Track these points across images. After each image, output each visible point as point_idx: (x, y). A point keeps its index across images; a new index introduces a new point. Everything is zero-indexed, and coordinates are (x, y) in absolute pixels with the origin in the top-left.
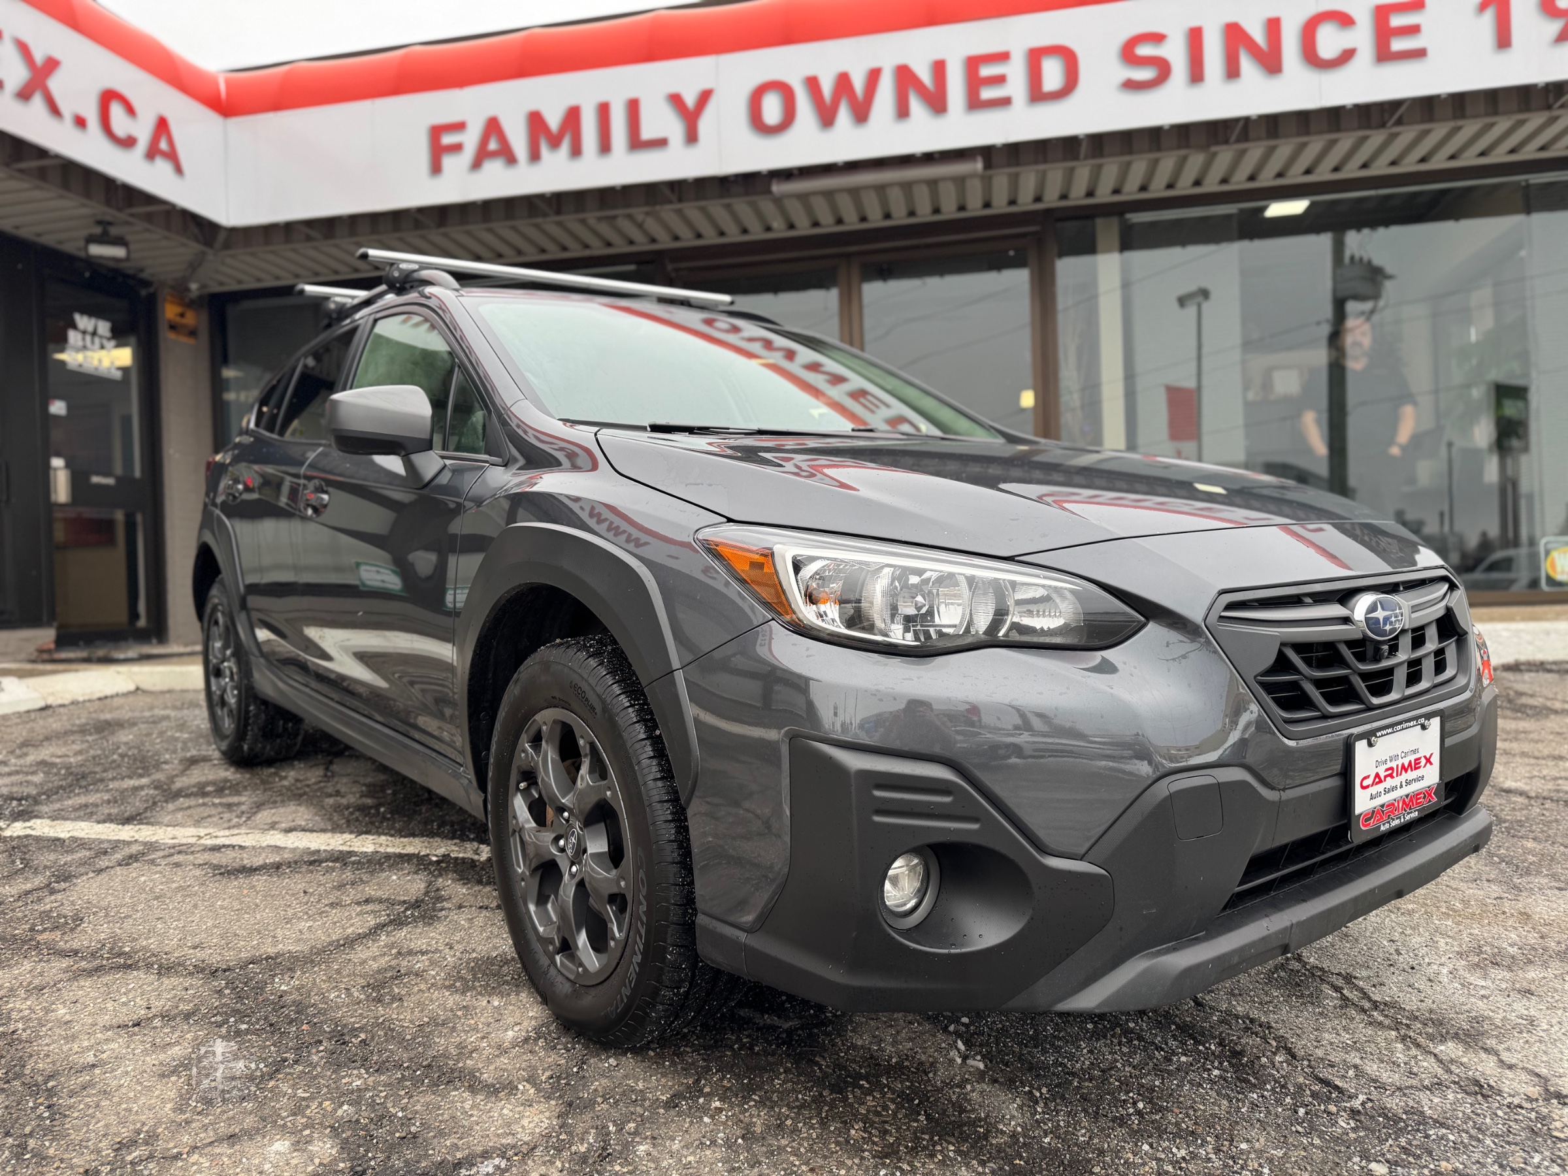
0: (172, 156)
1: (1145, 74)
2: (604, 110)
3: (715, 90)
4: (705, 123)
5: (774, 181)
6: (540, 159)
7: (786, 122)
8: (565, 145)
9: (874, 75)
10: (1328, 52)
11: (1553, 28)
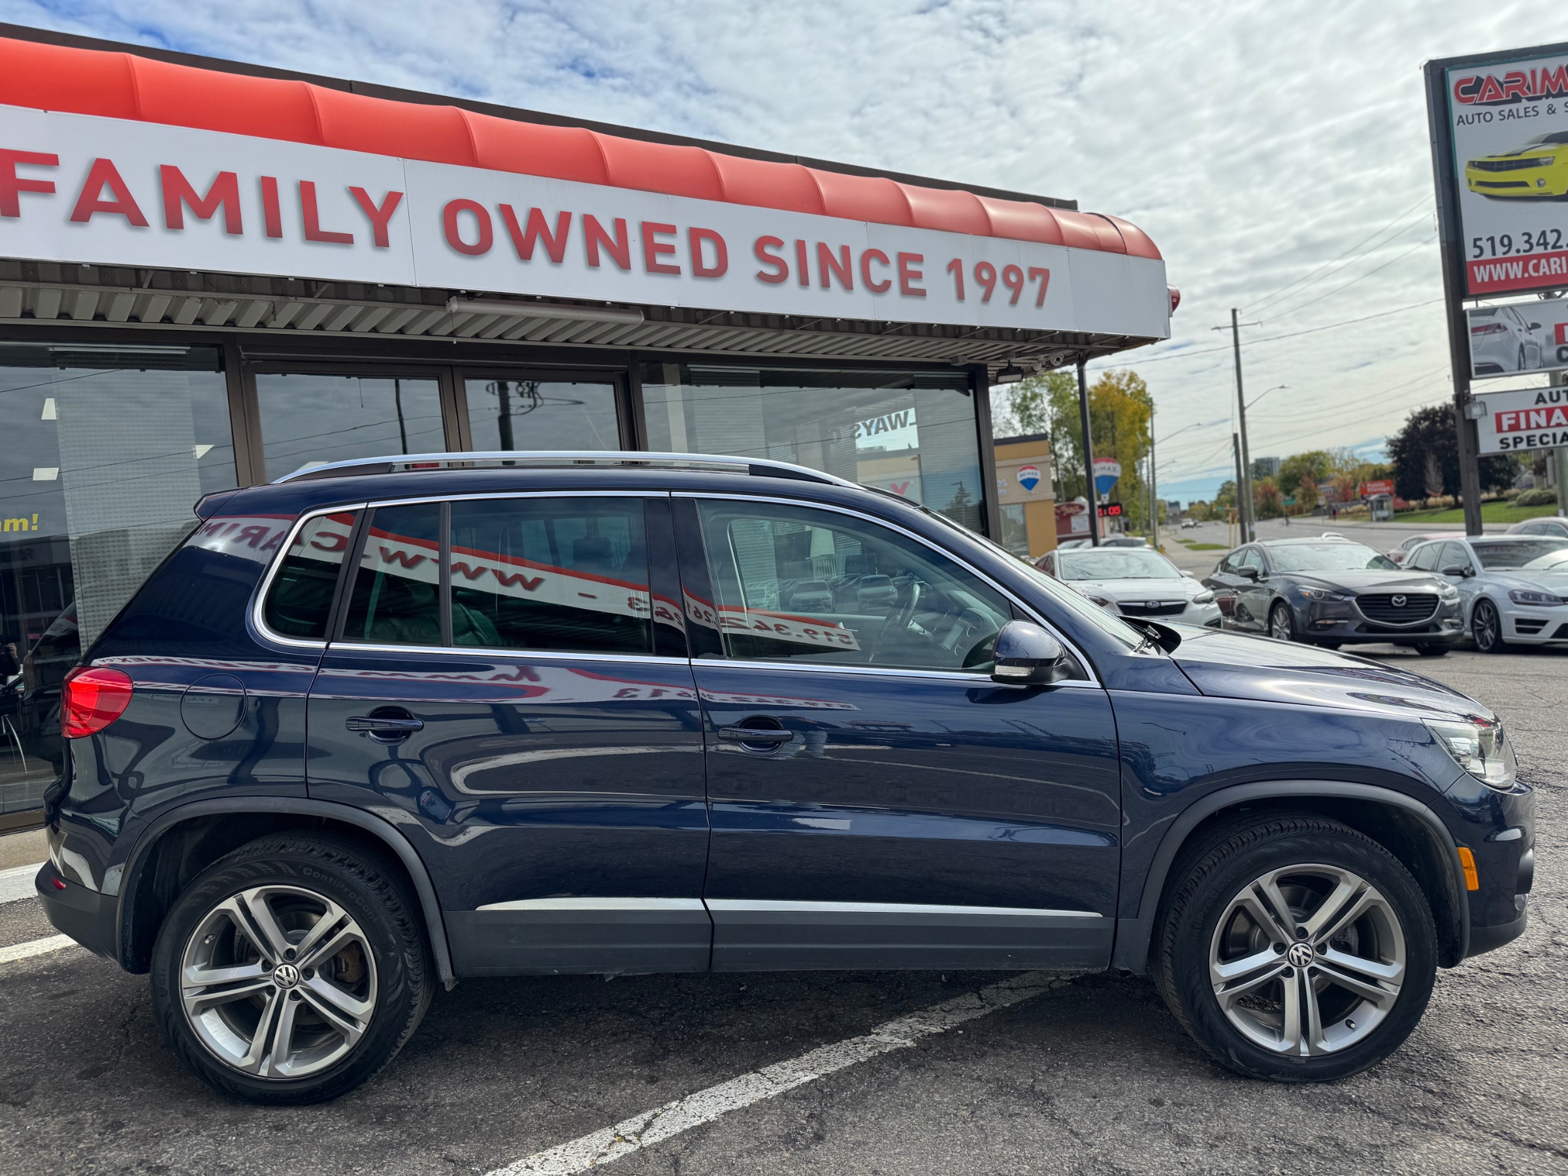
1: (772, 270)
3: (404, 195)
4: (395, 227)
5: (454, 298)
6: (182, 227)
7: (484, 246)
8: (218, 217)
9: (564, 219)
10: (877, 280)
11: (981, 291)
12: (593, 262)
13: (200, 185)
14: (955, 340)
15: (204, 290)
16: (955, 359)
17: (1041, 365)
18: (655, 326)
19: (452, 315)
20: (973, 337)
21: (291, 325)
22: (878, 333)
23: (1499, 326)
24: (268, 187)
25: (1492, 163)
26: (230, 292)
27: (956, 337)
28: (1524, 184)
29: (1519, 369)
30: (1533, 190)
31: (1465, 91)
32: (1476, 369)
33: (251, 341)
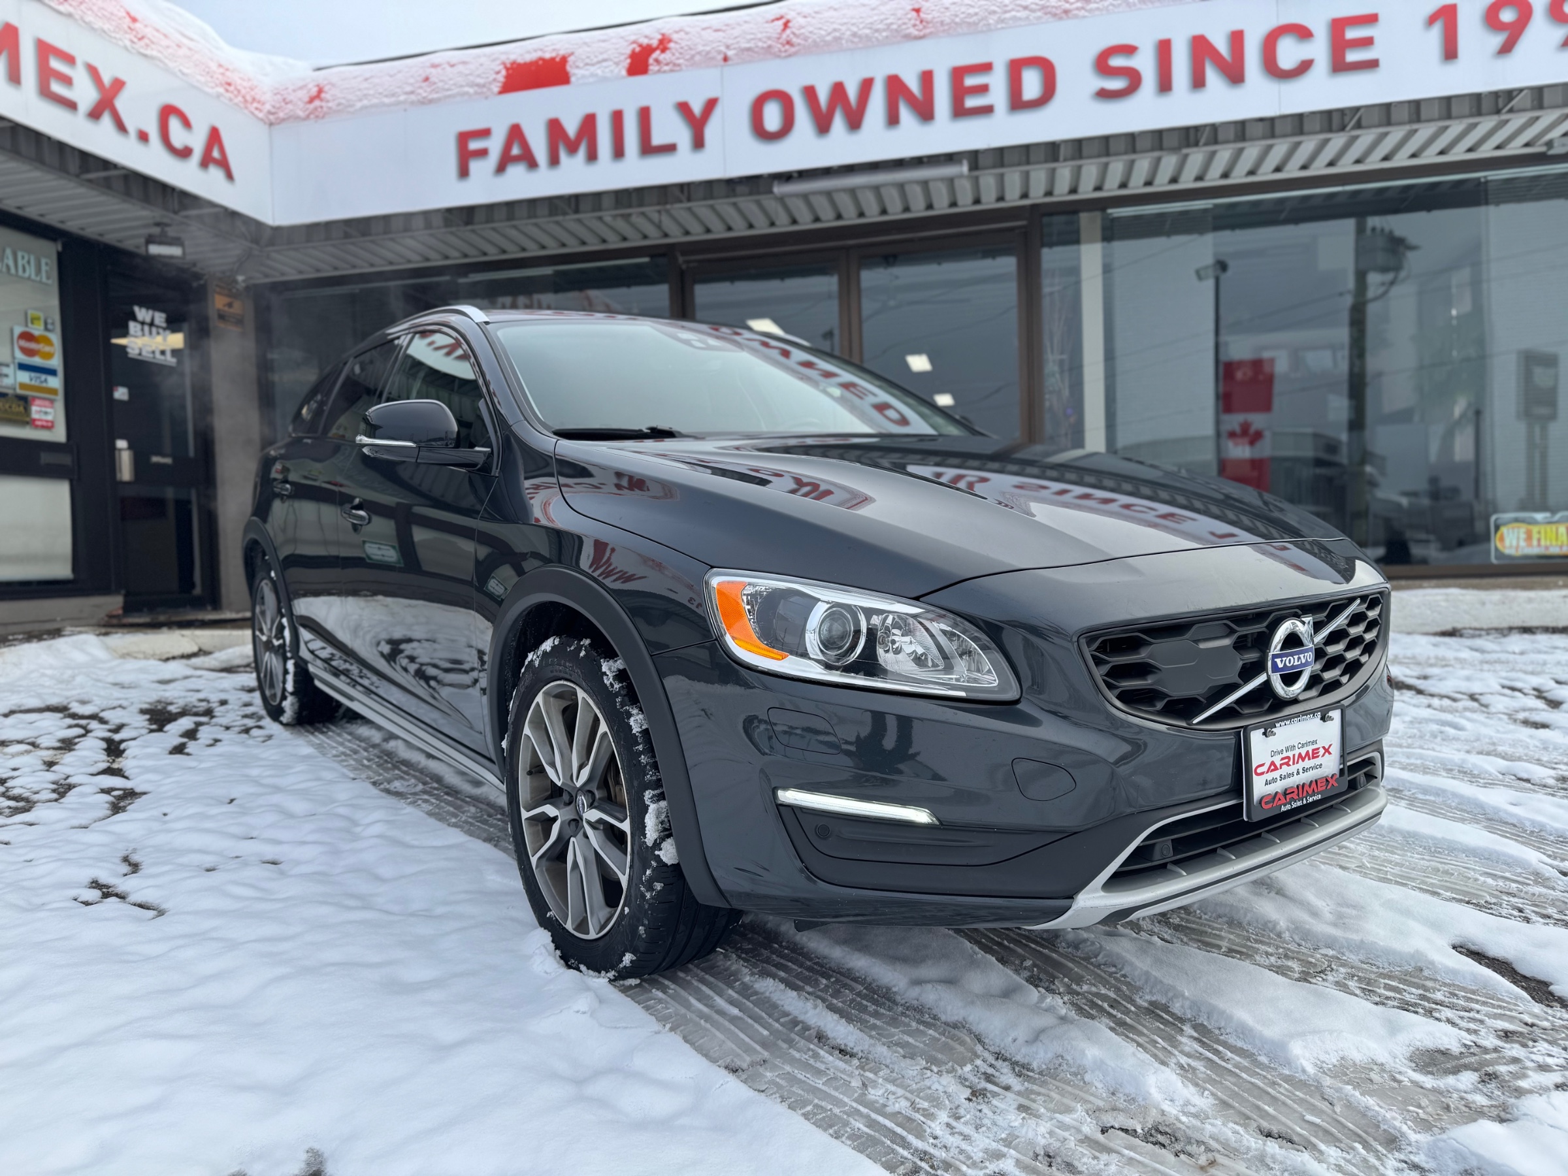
0: (224, 164)
1: (1117, 84)
2: (617, 118)
3: (720, 99)
4: (711, 129)
5: (776, 183)
6: (559, 163)
7: (787, 128)
8: (583, 151)
9: (867, 85)
10: (1288, 63)
11: (1497, 40)
12: (893, 119)
13: (571, 128)
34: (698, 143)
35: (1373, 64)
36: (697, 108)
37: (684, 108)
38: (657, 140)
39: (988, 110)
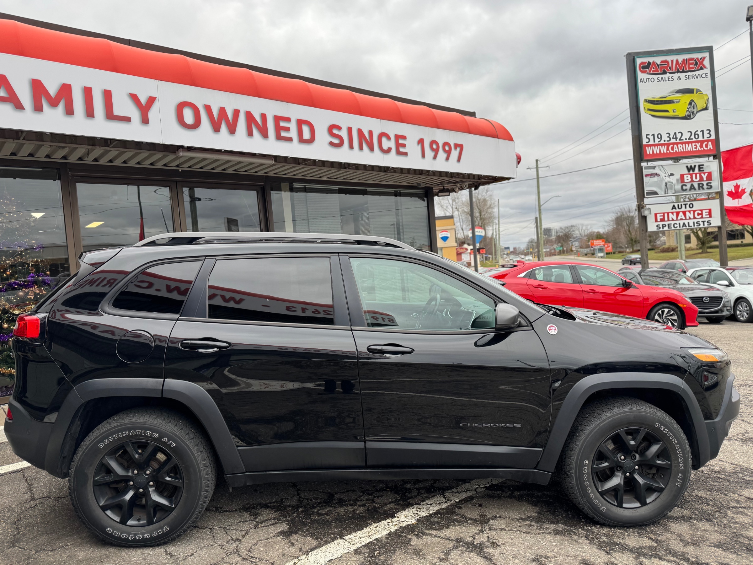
1: (336, 141)
3: (157, 98)
4: (152, 114)
5: (181, 149)
6: (42, 111)
7: (197, 124)
8: (61, 106)
9: (236, 113)
10: (385, 147)
11: (432, 154)
12: (250, 134)
13: (52, 89)
14: (420, 176)
15: (52, 142)
16: (419, 184)
17: (458, 188)
18: (279, 165)
19: (179, 157)
20: (428, 175)
21: (96, 160)
22: (385, 172)
23: (656, 174)
24: (88, 92)
25: (654, 101)
26: (66, 143)
27: (420, 174)
28: (667, 111)
29: (665, 194)
30: (671, 114)
31: (643, 67)
32: (647, 193)
33: (74, 167)
34: (145, 120)
35: (405, 154)
36: (143, 100)
37: (134, 98)
38: (116, 112)
39: (290, 139)
